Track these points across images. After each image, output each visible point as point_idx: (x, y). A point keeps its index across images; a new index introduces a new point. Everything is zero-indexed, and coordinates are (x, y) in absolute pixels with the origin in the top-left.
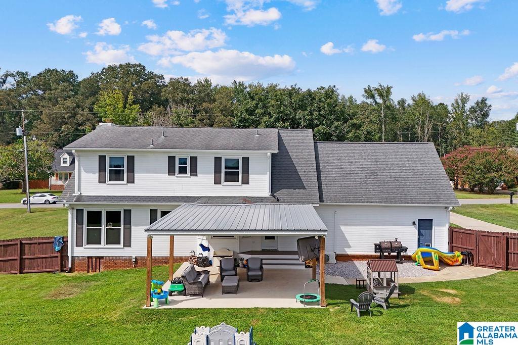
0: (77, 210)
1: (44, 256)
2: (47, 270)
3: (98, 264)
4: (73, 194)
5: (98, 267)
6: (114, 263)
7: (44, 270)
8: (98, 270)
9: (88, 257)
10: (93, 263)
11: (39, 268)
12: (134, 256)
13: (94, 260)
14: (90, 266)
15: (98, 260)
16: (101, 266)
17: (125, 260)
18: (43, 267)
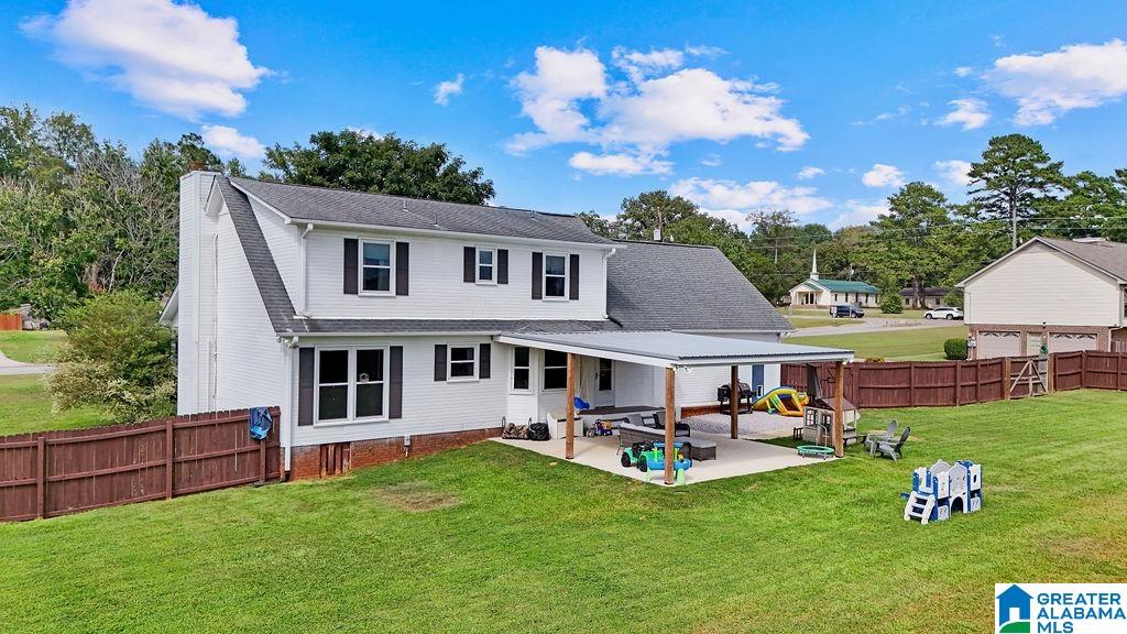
0: (301, 349)
1: (225, 452)
2: (233, 482)
3: (338, 457)
4: (295, 317)
5: (338, 462)
6: (372, 454)
7: (226, 483)
8: (337, 471)
9: (322, 446)
10: (330, 458)
11: (213, 480)
12: (407, 435)
13: (331, 449)
14: (324, 464)
15: (339, 452)
16: (345, 462)
17: (391, 444)
18: (222, 476)
